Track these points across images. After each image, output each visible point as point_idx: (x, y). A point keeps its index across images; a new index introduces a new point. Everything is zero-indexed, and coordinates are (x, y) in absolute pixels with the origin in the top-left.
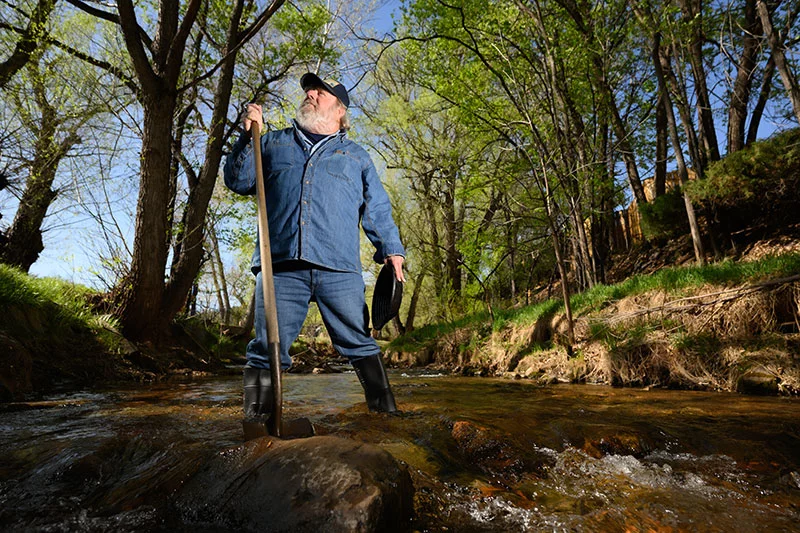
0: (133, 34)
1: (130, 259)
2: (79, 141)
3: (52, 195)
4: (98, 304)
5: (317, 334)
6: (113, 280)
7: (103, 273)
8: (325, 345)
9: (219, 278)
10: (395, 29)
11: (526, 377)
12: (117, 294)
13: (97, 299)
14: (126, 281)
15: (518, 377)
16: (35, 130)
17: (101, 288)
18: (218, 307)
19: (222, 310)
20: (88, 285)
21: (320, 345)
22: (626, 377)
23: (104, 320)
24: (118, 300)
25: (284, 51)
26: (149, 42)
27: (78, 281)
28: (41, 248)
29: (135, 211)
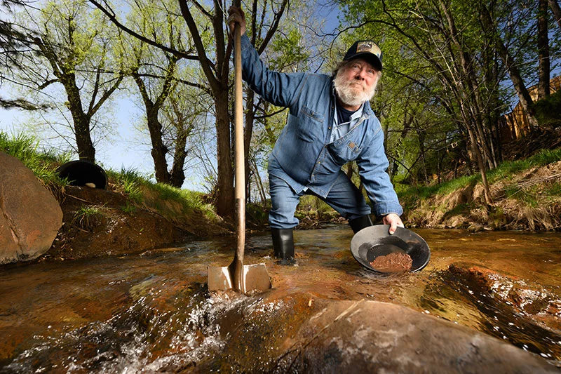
0: (205, 63)
1: (217, 176)
2: (193, 128)
3: (186, 154)
4: (205, 199)
5: (309, 210)
6: (211, 187)
7: (206, 184)
8: (314, 215)
9: (259, 185)
10: (341, 26)
11: (453, 228)
12: (214, 194)
13: (205, 197)
14: (216, 187)
15: (447, 227)
16: (176, 125)
17: (206, 192)
18: (260, 199)
19: (262, 200)
20: (201, 191)
21: (312, 215)
22: (550, 225)
23: (209, 207)
24: (214, 197)
25: (279, 60)
26: (213, 66)
27: (196, 190)
28: (184, 178)
29: (216, 153)
